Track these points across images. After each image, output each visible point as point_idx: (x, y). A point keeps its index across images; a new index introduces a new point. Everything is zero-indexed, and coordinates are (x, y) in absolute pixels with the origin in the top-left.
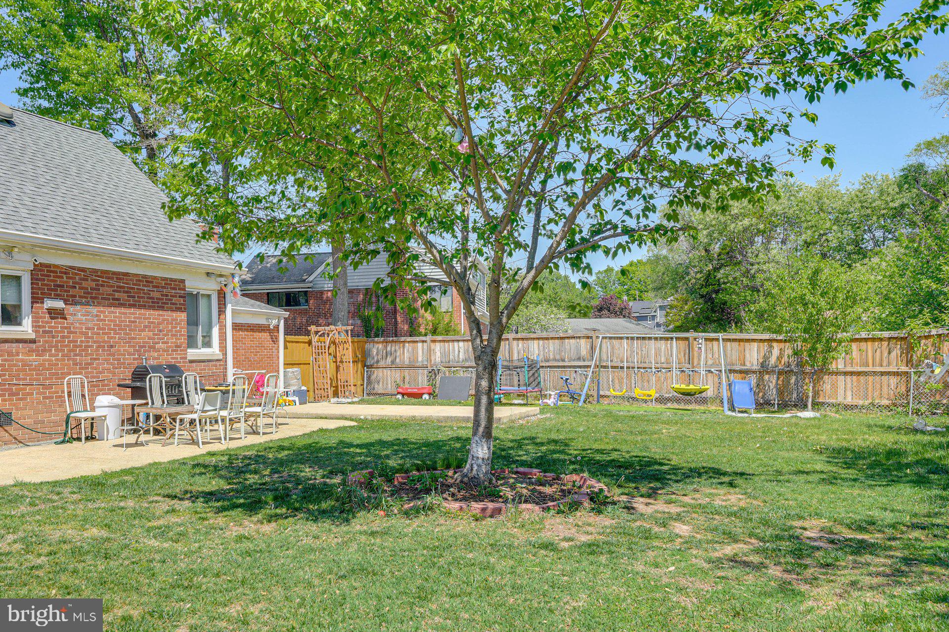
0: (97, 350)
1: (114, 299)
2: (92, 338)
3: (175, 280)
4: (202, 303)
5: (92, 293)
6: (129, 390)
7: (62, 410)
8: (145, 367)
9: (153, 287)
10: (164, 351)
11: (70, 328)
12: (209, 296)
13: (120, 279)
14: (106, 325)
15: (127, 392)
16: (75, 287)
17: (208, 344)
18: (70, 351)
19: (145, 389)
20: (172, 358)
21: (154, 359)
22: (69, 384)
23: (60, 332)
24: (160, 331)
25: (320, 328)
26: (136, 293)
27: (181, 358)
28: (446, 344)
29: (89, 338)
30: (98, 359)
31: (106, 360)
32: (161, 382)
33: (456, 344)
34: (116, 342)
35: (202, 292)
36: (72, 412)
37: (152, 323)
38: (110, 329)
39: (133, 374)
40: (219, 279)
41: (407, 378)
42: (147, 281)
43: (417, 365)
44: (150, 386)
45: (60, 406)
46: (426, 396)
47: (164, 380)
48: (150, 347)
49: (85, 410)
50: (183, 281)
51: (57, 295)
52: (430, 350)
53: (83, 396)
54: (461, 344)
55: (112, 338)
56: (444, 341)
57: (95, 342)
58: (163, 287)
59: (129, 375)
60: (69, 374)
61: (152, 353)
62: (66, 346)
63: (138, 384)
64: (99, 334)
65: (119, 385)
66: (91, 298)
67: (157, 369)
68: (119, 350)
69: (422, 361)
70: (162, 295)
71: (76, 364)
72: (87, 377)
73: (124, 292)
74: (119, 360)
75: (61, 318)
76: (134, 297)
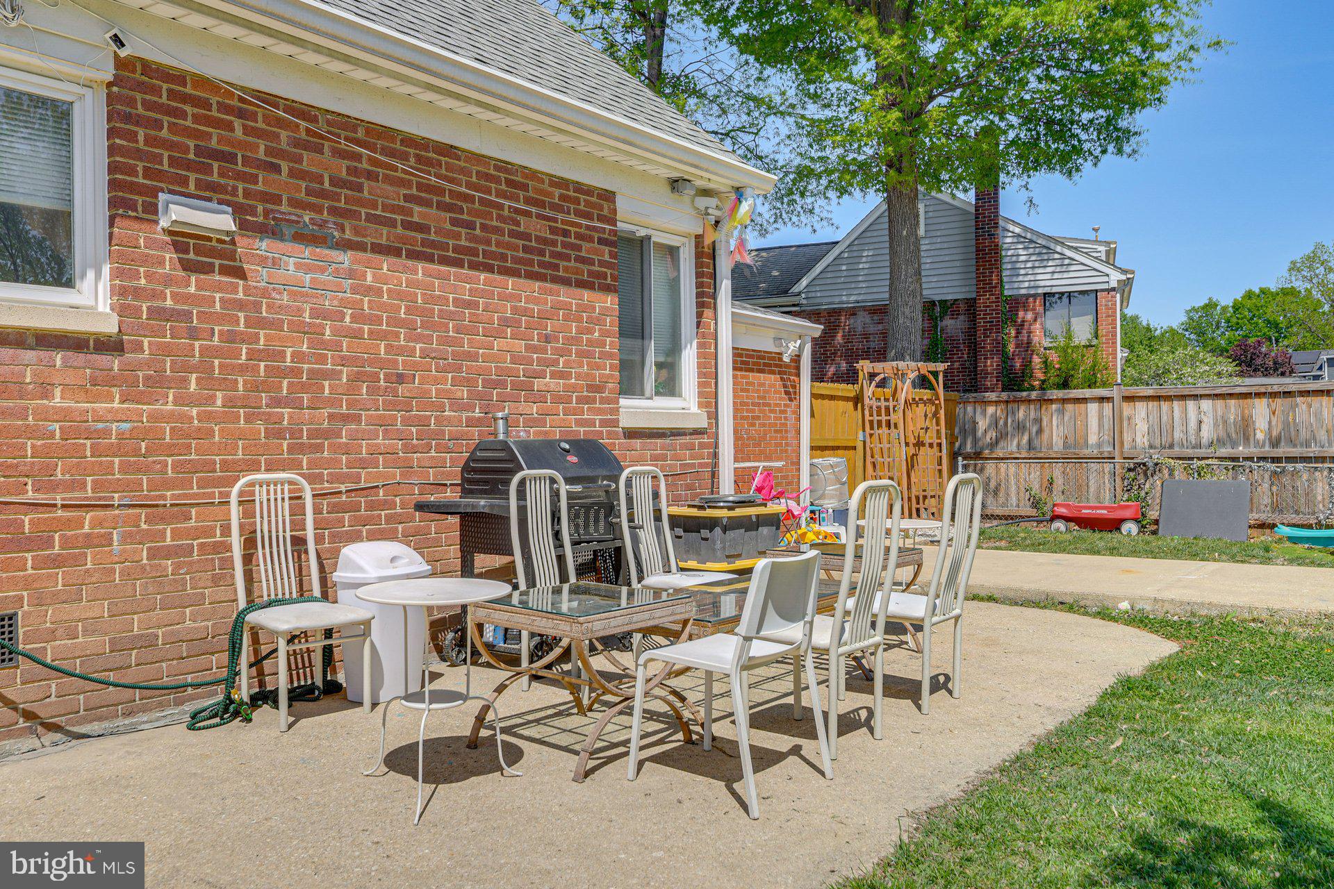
0: (352, 388)
1: (408, 225)
2: (337, 347)
3: (588, 191)
4: (657, 271)
5: (336, 197)
6: (454, 520)
7: (222, 593)
8: (505, 446)
9: (528, 201)
10: (558, 399)
11: (257, 306)
12: (672, 252)
13: (429, 162)
14: (383, 307)
15: (448, 529)
16: (276, 169)
17: (669, 386)
18: (255, 387)
19: (508, 518)
20: (580, 423)
21: (531, 422)
22: (247, 502)
23: (220, 319)
24: (547, 339)
25: (879, 367)
26: (478, 214)
27: (604, 423)
28: (1165, 406)
29: (324, 345)
30: (357, 419)
31: (382, 423)
32: (555, 495)
33: (1191, 404)
34: (415, 367)
35: (658, 238)
36: (252, 605)
37: (526, 312)
38: (395, 321)
39: (466, 468)
40: (703, 202)
41: (1059, 482)
42: (510, 183)
43: (1086, 452)
44: (522, 510)
45: (216, 581)
46: (1130, 527)
47: (564, 489)
48: (517, 387)
49: (303, 594)
50: (609, 196)
51: (214, 188)
52: (1118, 419)
53: (299, 542)
54: (1206, 405)
55: (401, 351)
56: (1158, 398)
57: (344, 361)
58: (554, 207)
59: (453, 474)
60: (254, 467)
61: (523, 407)
62: (243, 369)
63: (482, 504)
64: (357, 335)
65: (420, 507)
66: (333, 211)
67: (541, 453)
68: (425, 394)
69: (1099, 445)
70: (553, 231)
71: (279, 434)
72: (311, 479)
73: (440, 206)
74: (424, 422)
75: (225, 271)
76: (470, 226)
